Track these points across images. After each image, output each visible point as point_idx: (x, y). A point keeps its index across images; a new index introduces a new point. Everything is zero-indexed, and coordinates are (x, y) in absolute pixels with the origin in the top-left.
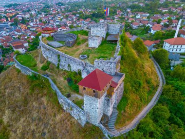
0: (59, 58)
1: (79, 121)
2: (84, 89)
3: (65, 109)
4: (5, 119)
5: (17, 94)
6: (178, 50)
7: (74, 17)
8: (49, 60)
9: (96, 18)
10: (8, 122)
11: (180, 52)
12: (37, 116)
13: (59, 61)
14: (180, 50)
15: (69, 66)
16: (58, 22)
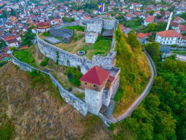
0: (58, 54)
1: (81, 112)
2: (86, 84)
3: (67, 101)
4: (9, 113)
5: (18, 90)
6: (169, 42)
7: (67, 8)
8: (48, 56)
9: (90, 9)
10: (12, 116)
11: (171, 44)
12: (41, 109)
13: (58, 57)
14: (171, 42)
15: (68, 62)
16: (49, 13)
